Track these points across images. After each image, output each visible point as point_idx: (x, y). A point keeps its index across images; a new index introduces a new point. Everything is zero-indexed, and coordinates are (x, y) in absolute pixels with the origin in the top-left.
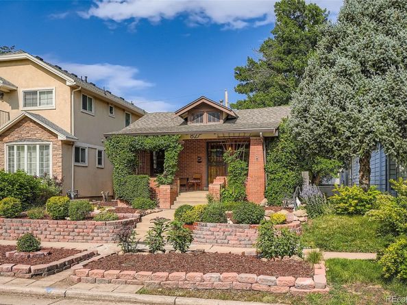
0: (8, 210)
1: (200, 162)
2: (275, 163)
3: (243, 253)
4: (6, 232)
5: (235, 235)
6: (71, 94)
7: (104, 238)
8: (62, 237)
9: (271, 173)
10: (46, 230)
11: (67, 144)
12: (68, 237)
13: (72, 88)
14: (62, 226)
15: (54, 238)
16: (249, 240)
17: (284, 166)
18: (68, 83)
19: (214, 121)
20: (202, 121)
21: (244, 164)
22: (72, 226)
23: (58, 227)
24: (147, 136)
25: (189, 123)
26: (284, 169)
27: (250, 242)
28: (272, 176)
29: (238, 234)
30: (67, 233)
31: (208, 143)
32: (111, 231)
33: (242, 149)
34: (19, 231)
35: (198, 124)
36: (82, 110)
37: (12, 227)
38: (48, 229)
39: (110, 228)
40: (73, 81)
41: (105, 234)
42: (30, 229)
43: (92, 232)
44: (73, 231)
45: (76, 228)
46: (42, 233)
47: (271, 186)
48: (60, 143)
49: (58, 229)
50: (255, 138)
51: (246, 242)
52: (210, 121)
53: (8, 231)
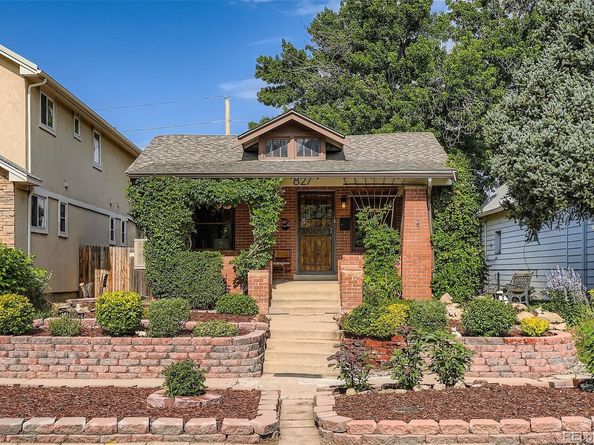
0: (15, 318)
1: (288, 228)
2: (446, 231)
3: (552, 385)
4: (18, 362)
5: (481, 356)
6: (27, 93)
7: (234, 369)
8: (144, 369)
9: (442, 249)
10: (107, 356)
11: (23, 189)
12: (157, 368)
13: (29, 80)
14: (142, 348)
15: (128, 371)
16: (507, 363)
17: (463, 238)
18: (23, 71)
19: (308, 154)
20: (285, 154)
21: (394, 234)
22: (163, 348)
23: (134, 349)
24: (218, 180)
25: (261, 156)
26: (462, 243)
27: (508, 368)
28: (446, 255)
29: (485, 354)
30: (155, 362)
31: (299, 193)
32: (245, 354)
33: (389, 207)
34: (48, 361)
35: (279, 160)
36: (41, 124)
37: (31, 353)
38: (113, 354)
39: (242, 350)
40: (35, 67)
41: (235, 362)
42: (71, 355)
43: (208, 357)
44: (168, 357)
45: (173, 351)
46: (98, 363)
47: (444, 272)
48: (11, 187)
49: (134, 354)
50: (413, 187)
51: (501, 368)
52: (300, 154)
53: (23, 360)
